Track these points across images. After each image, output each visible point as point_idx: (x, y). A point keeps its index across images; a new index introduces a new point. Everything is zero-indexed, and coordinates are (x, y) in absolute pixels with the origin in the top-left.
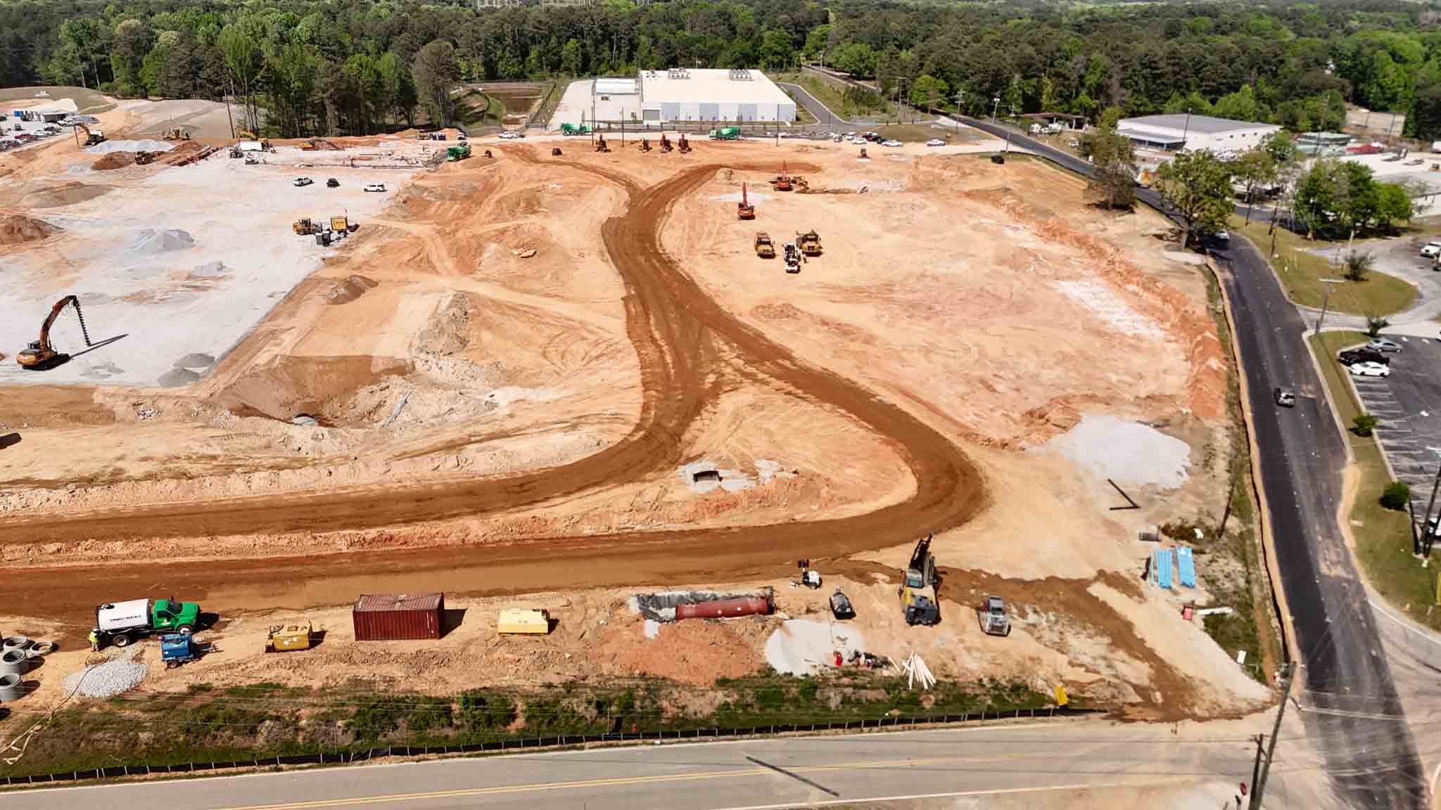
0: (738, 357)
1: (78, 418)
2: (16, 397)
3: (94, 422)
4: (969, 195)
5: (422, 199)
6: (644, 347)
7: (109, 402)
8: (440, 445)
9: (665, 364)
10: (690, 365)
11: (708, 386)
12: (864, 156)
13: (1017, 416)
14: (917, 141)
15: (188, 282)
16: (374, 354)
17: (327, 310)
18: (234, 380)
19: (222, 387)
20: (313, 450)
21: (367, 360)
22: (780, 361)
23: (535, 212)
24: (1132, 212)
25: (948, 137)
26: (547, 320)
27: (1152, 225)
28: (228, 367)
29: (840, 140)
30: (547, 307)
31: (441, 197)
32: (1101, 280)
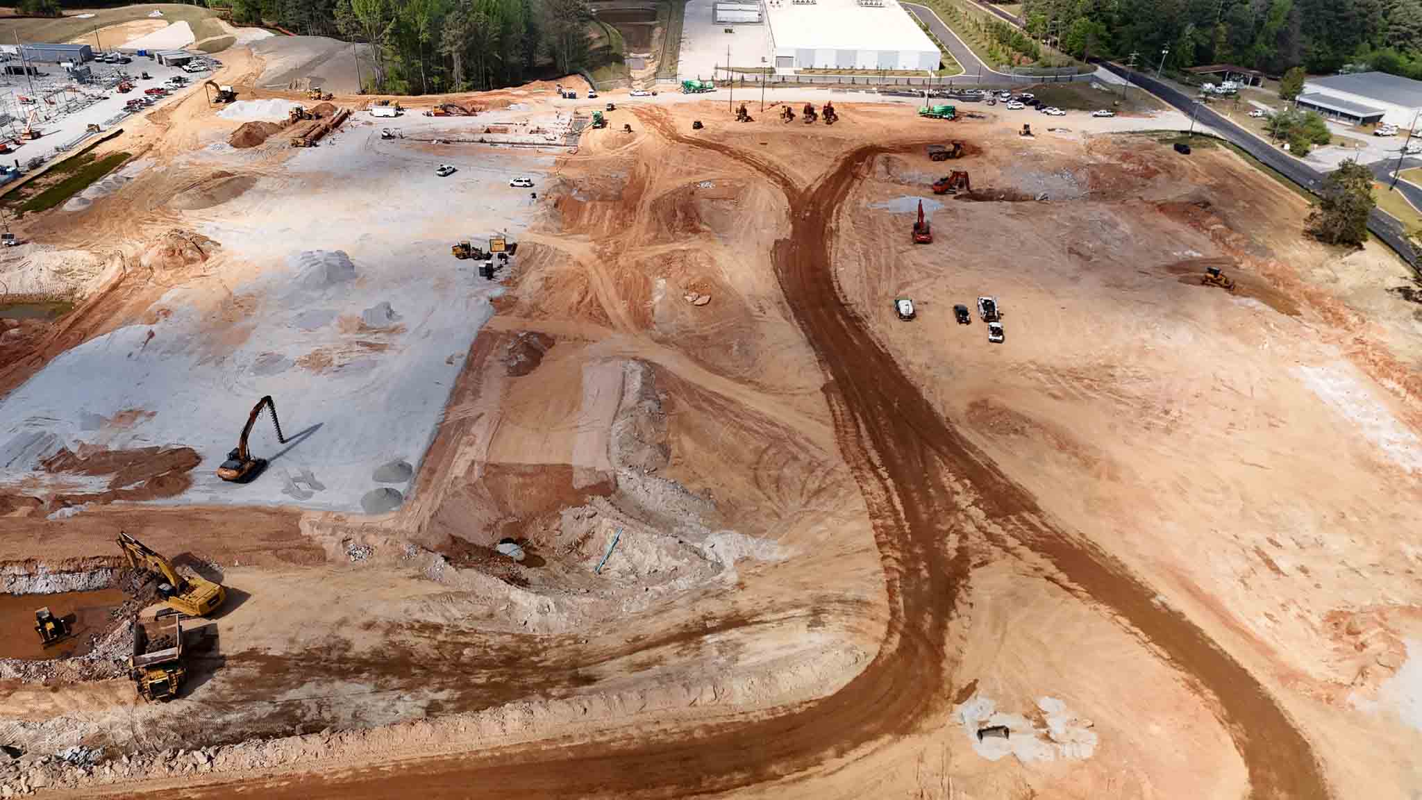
0: (976, 504)
1: (289, 558)
2: (224, 524)
3: (305, 562)
4: (1162, 208)
5: (571, 198)
6: (866, 480)
7: (318, 536)
8: (674, 631)
9: (895, 511)
10: (924, 516)
11: (953, 554)
12: (1028, 133)
13: (1316, 620)
14: (1081, 109)
15: (363, 337)
16: (573, 463)
17: (511, 384)
18: (439, 501)
19: (428, 515)
20: (540, 625)
21: (566, 470)
22: (1026, 515)
23: (696, 231)
24: (1361, 248)
25: (1115, 103)
26: (750, 423)
27: (1389, 272)
28: (428, 481)
29: (994, 102)
30: (744, 401)
31: (591, 196)
32: (1348, 365)
